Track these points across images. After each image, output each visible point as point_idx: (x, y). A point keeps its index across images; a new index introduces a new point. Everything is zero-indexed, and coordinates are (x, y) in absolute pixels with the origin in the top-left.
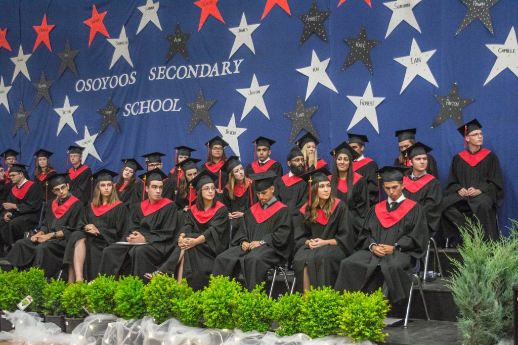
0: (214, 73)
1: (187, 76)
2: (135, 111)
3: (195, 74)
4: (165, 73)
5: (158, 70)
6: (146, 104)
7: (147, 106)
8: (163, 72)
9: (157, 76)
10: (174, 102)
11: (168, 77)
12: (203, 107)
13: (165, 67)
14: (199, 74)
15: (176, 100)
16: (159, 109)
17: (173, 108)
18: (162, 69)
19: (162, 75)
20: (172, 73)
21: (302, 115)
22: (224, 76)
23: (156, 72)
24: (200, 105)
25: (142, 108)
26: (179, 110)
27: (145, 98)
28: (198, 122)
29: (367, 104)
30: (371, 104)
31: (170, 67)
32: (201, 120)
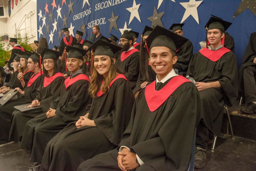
0: (118, 2)
1: (108, 6)
2: (91, 26)
3: (111, 4)
4: (100, 7)
5: (98, 5)
6: (94, 22)
7: (95, 23)
9: (97, 9)
10: (103, 19)
11: (101, 8)
12: (114, 20)
13: (100, 4)
14: (112, 4)
15: (104, 18)
16: (98, 24)
17: (103, 23)
18: (99, 4)
19: (99, 8)
20: (103, 5)
21: (156, 18)
22: (122, 3)
23: (97, 7)
24: (113, 19)
25: (93, 24)
26: (105, 23)
27: (94, 20)
28: (112, 28)
29: (192, 6)
30: (194, 6)
31: (102, 3)
32: (113, 27)
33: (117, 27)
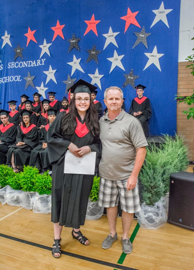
0: (34, 65)
1: (23, 66)
2: (3, 81)
3: (26, 65)
4: (14, 65)
5: (11, 64)
6: (7, 78)
7: (8, 79)
8: (13, 65)
9: (11, 66)
10: (18, 77)
11: (16, 67)
12: (30, 79)
13: (14, 63)
14: (28, 65)
15: (19, 76)
16: (13, 80)
17: (18, 80)
18: (13, 63)
19: (13, 66)
20: (17, 65)
21: (70, 82)
22: (38, 66)
23: (11, 65)
24: (29, 78)
25: (6, 80)
26: (21, 81)
27: (7, 76)
28: (28, 85)
29: (96, 77)
30: (98, 78)
31: (16, 63)
32: (30, 85)
33: (33, 85)
